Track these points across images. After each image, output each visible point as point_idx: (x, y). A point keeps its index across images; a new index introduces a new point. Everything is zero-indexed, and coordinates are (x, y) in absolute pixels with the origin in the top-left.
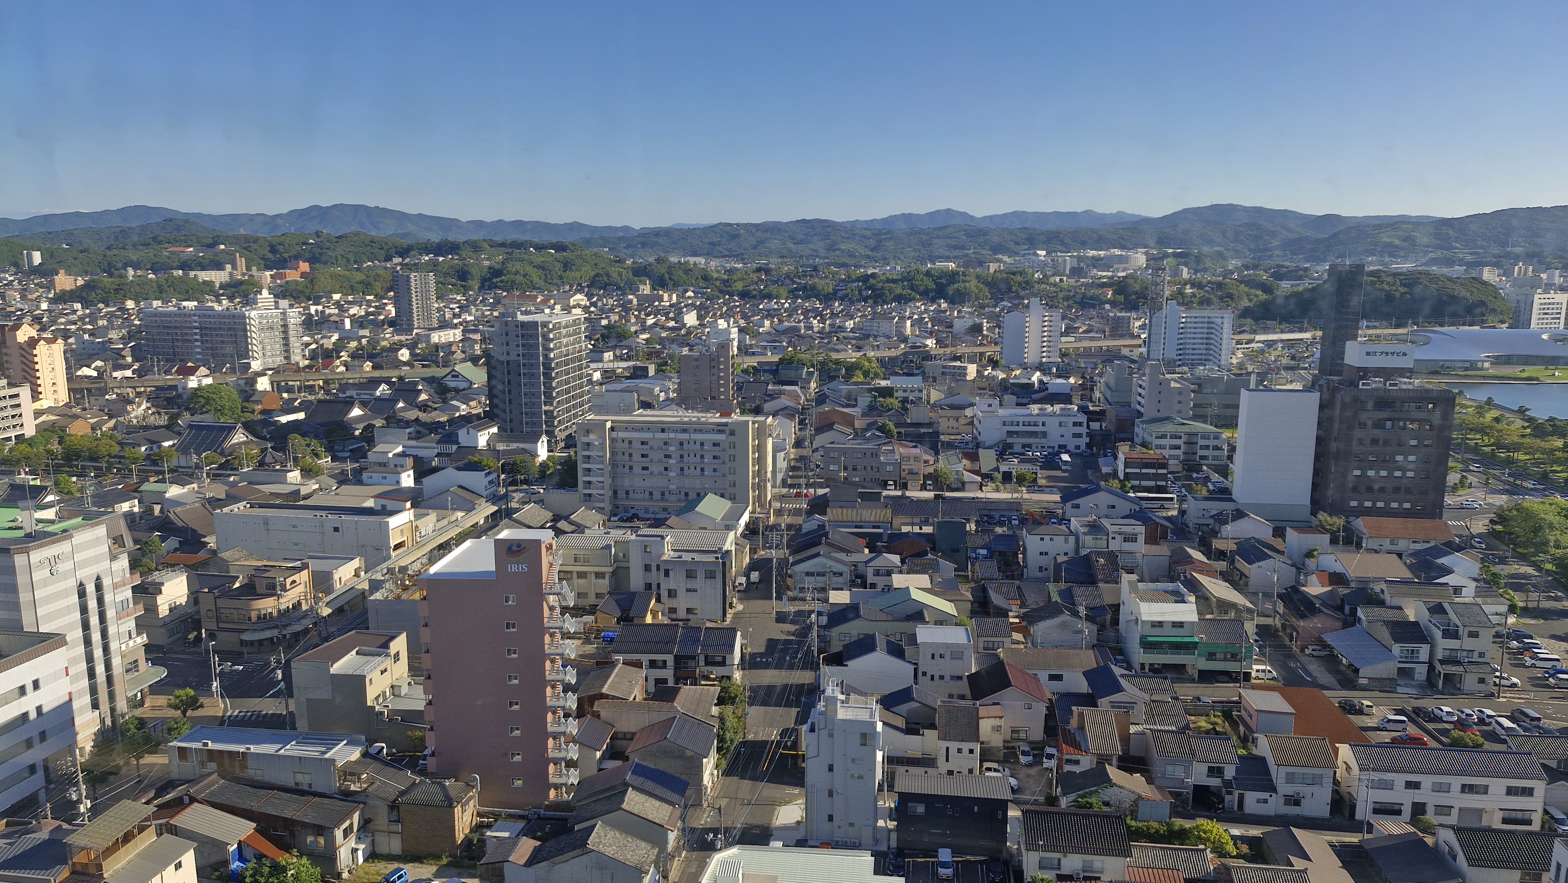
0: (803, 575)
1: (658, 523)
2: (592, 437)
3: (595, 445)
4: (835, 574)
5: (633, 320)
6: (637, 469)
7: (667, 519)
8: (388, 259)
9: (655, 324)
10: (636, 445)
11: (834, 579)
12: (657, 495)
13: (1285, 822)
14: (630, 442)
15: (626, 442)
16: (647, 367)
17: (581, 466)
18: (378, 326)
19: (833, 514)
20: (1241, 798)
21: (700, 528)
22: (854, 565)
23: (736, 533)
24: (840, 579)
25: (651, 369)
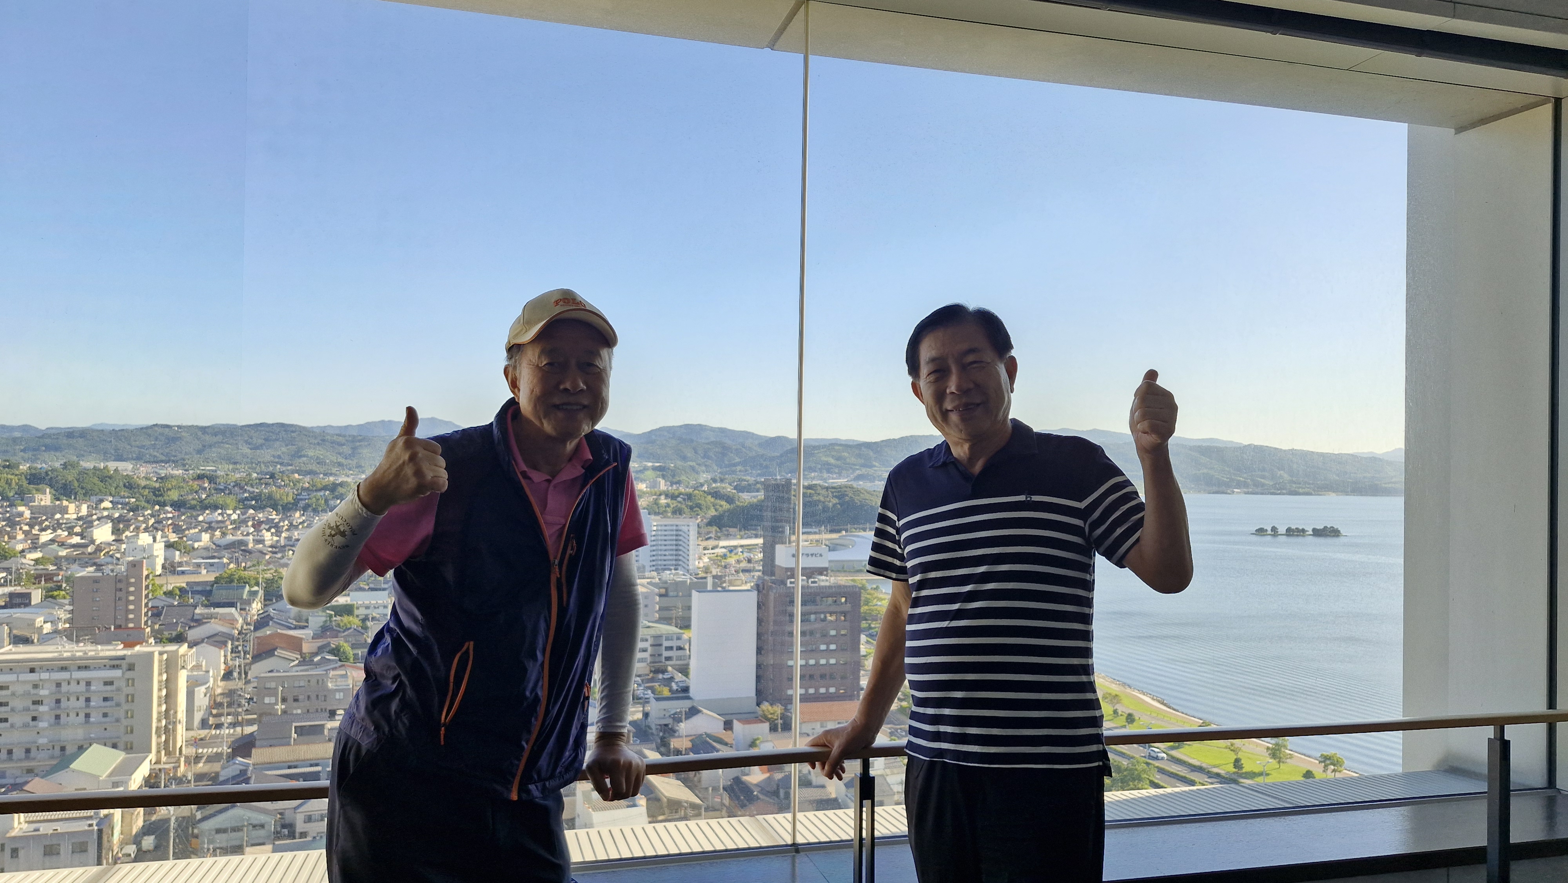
0: (214, 833)
4: (254, 826)
9: (52, 541)
11: (254, 832)
12: (18, 753)
16: (30, 594)
19: (259, 755)
22: (281, 814)
24: (262, 833)
25: (37, 596)
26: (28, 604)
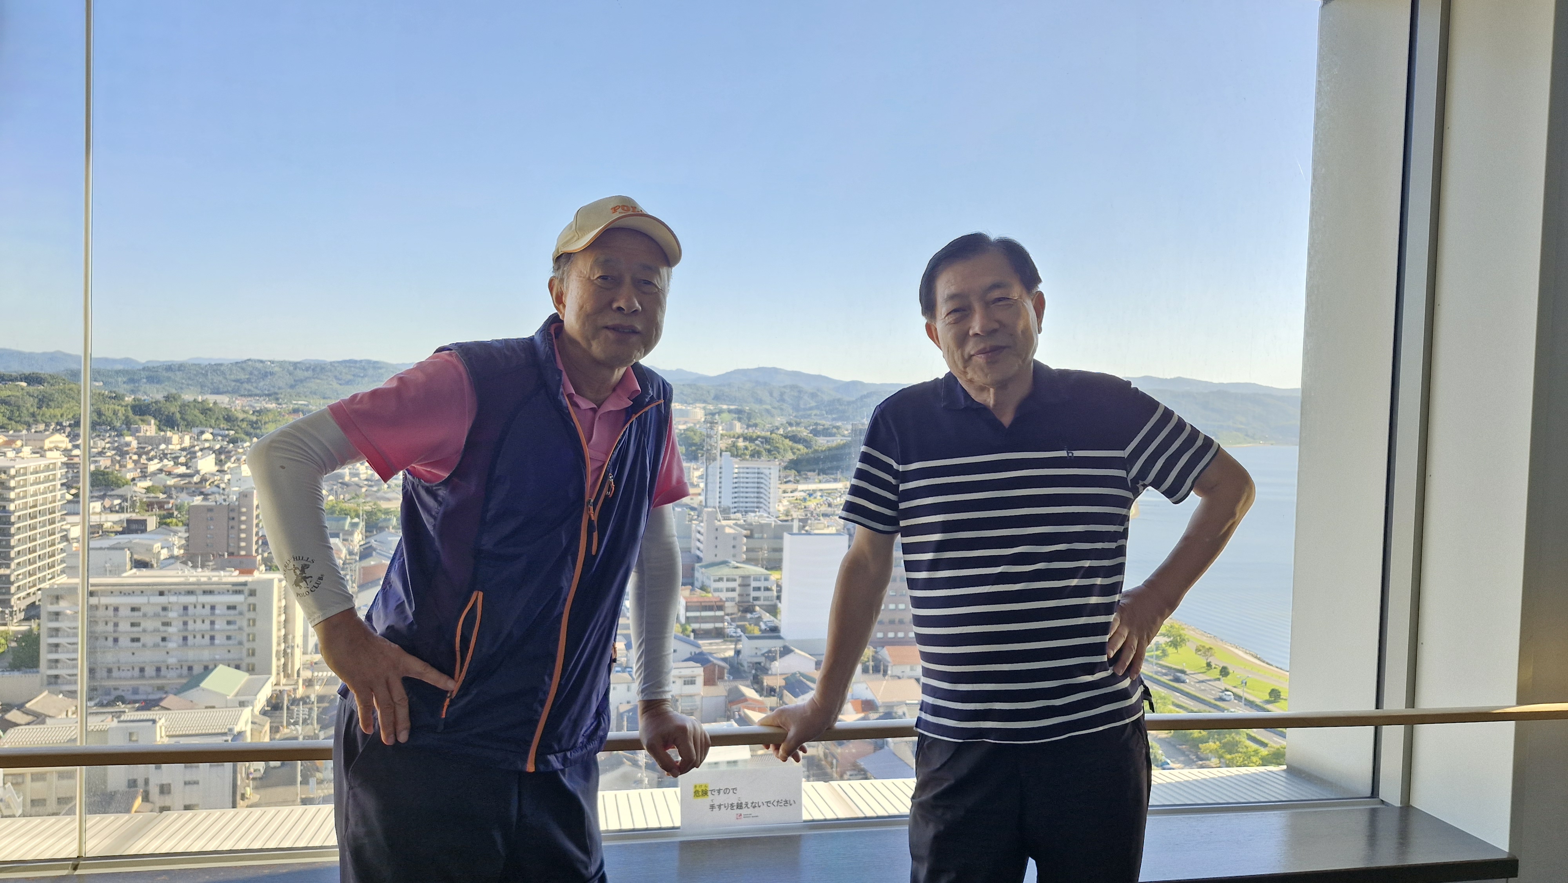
1: (149, 705)
2: (62, 605)
3: (66, 615)
5: (130, 465)
6: (124, 641)
7: (161, 699)
9: (161, 470)
10: (124, 612)
12: (150, 671)
14: (116, 609)
15: (111, 609)
16: (146, 520)
17: (45, 641)
21: (207, 707)
23: (252, 710)
25: (152, 522)
26: (144, 531)
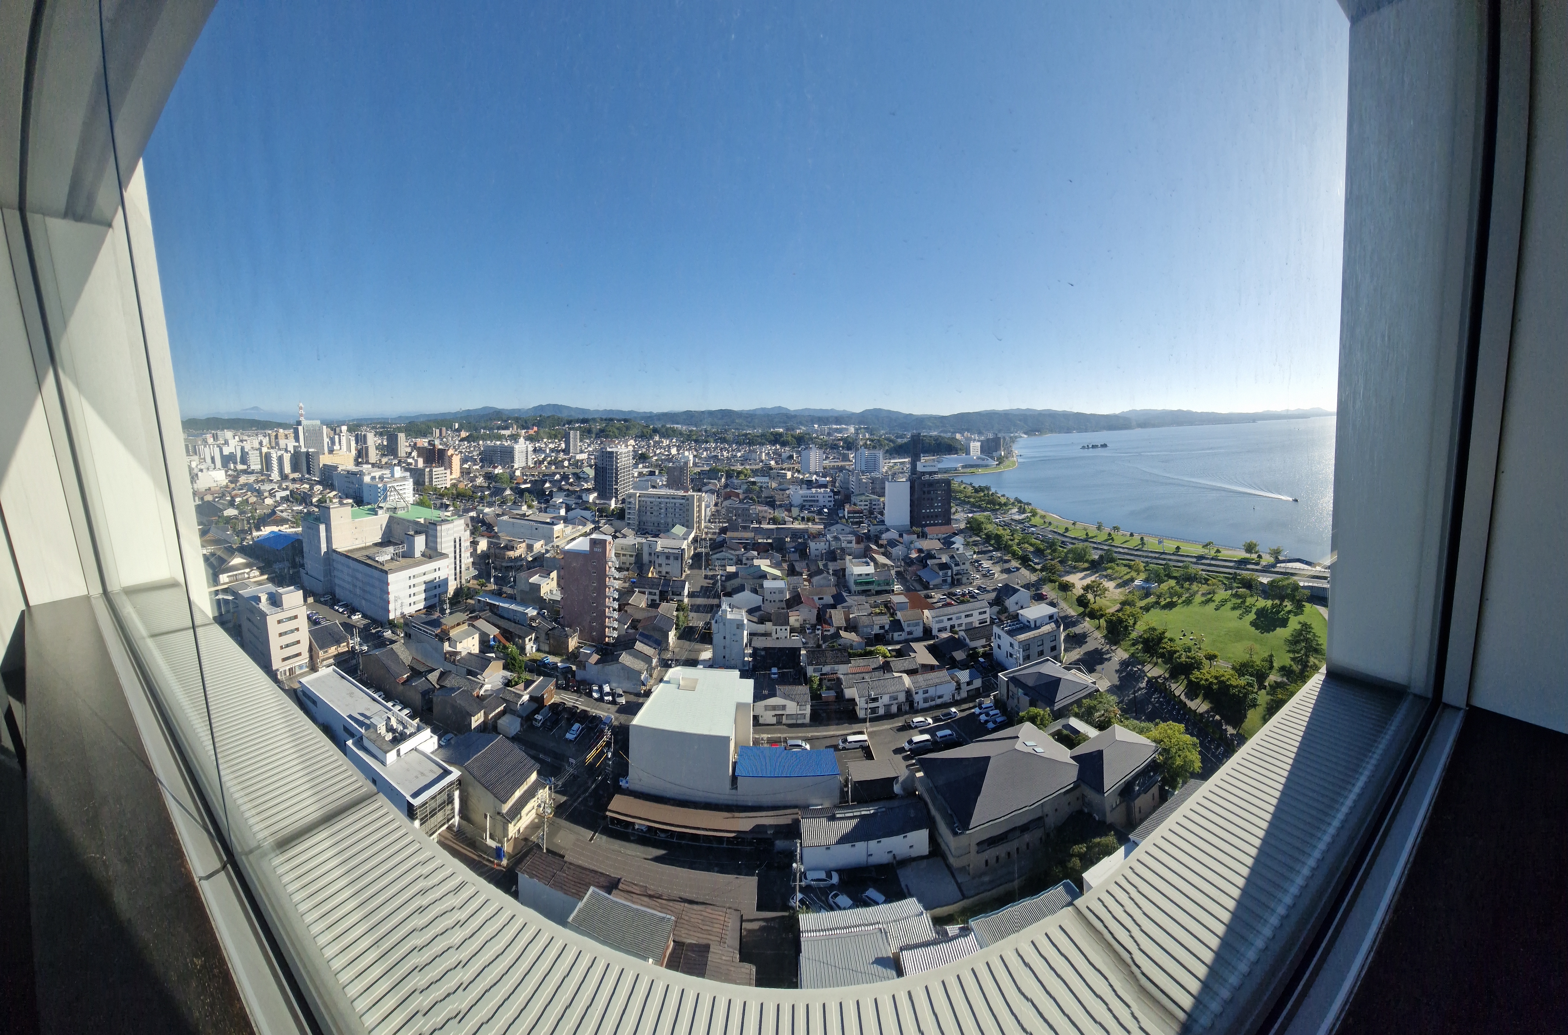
0: (716, 559)
1: (656, 536)
2: (632, 499)
3: (633, 503)
4: (729, 559)
6: (648, 513)
8: (564, 425)
9: (660, 453)
10: (648, 503)
11: (729, 561)
12: (656, 524)
13: (907, 641)
15: (645, 502)
16: (655, 471)
17: (627, 511)
18: (558, 452)
19: (729, 534)
20: (892, 635)
21: (673, 539)
22: (737, 556)
23: (688, 542)
24: (731, 561)
26: (655, 475)
